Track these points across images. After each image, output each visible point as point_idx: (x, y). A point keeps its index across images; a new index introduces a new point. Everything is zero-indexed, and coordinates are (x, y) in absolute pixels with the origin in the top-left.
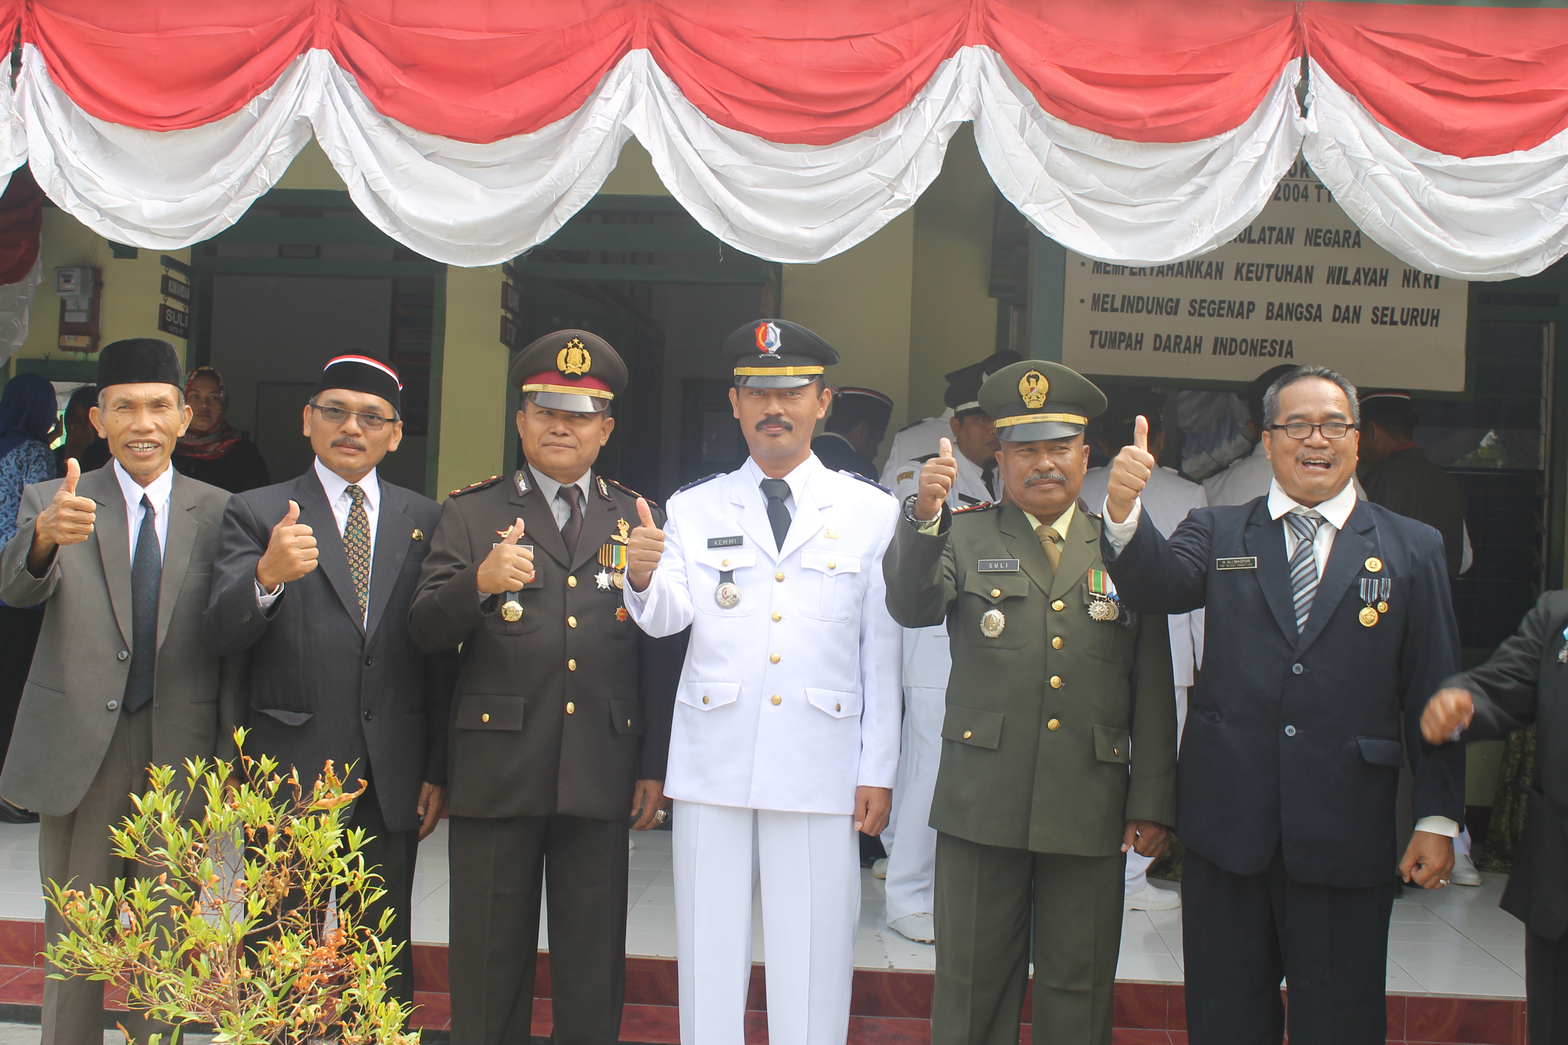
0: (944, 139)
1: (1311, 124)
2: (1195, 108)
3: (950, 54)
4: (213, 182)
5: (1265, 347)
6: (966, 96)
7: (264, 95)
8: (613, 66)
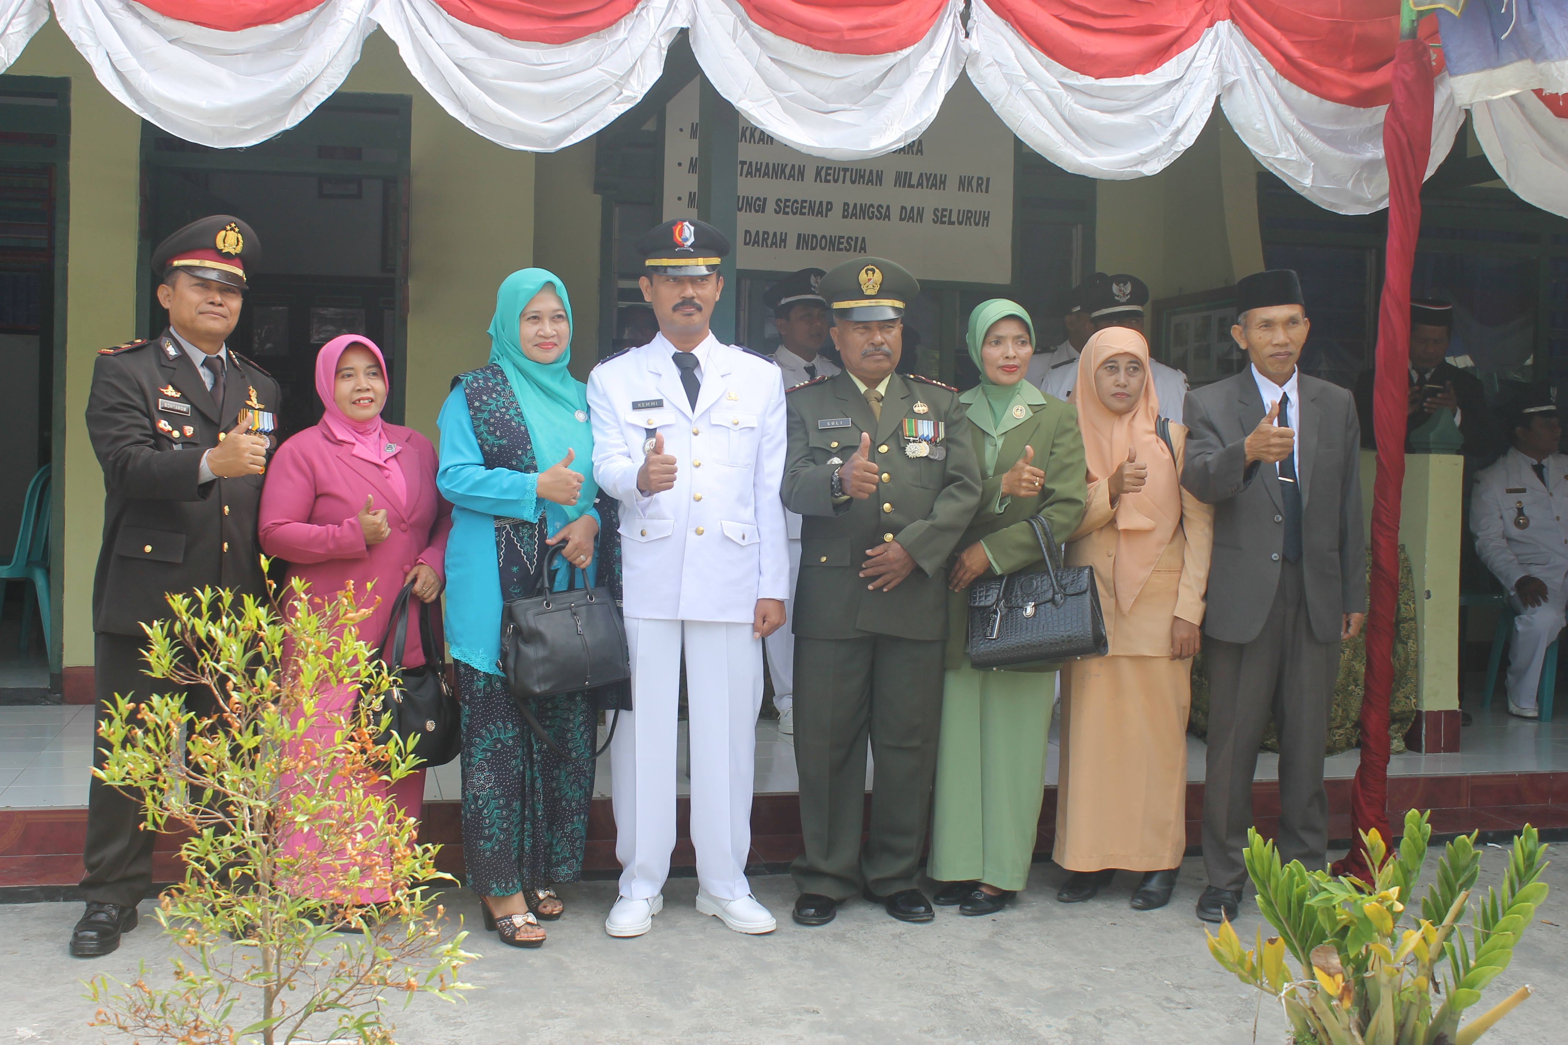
0: (665, 43)
1: (974, 43)
2: (883, 25)
5: (842, 243)
6: (683, 6)
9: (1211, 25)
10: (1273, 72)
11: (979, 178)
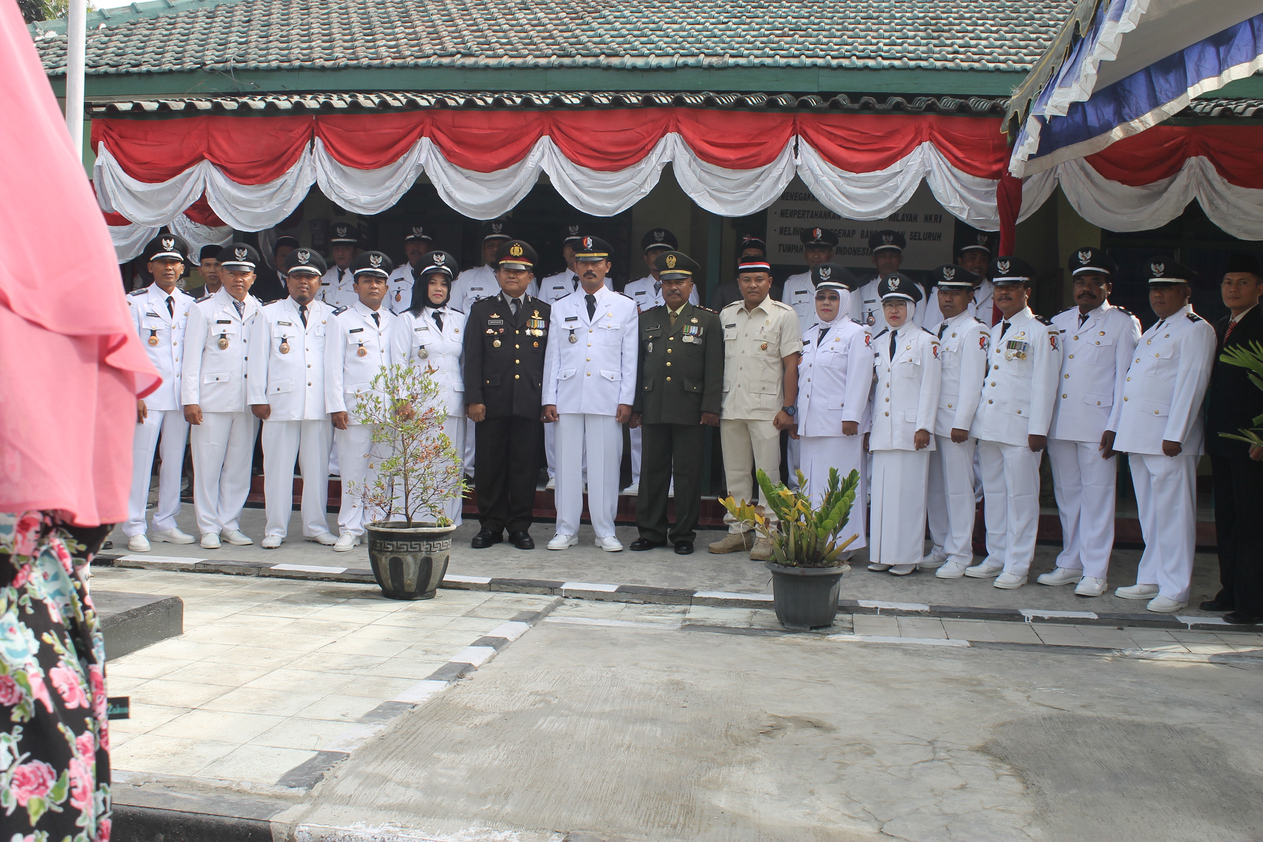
0: (660, 169)
1: (798, 162)
2: (754, 156)
3: (663, 135)
4: (387, 188)
5: (860, 251)
6: (668, 152)
7: (405, 155)
8: (536, 142)
9: (920, 144)
10: (949, 165)
11: (936, 215)
